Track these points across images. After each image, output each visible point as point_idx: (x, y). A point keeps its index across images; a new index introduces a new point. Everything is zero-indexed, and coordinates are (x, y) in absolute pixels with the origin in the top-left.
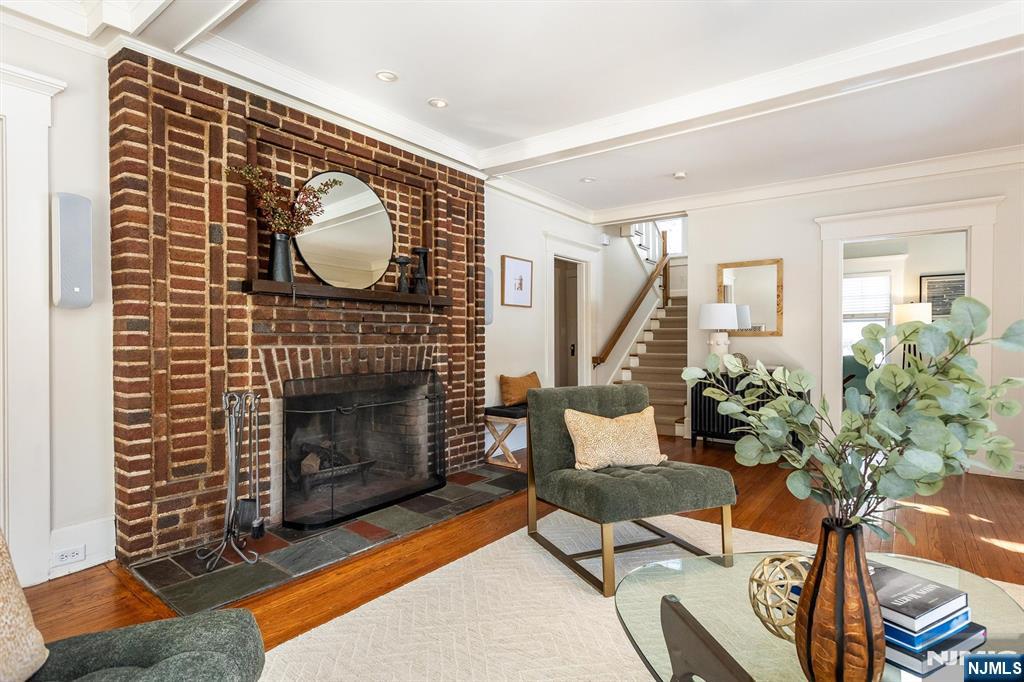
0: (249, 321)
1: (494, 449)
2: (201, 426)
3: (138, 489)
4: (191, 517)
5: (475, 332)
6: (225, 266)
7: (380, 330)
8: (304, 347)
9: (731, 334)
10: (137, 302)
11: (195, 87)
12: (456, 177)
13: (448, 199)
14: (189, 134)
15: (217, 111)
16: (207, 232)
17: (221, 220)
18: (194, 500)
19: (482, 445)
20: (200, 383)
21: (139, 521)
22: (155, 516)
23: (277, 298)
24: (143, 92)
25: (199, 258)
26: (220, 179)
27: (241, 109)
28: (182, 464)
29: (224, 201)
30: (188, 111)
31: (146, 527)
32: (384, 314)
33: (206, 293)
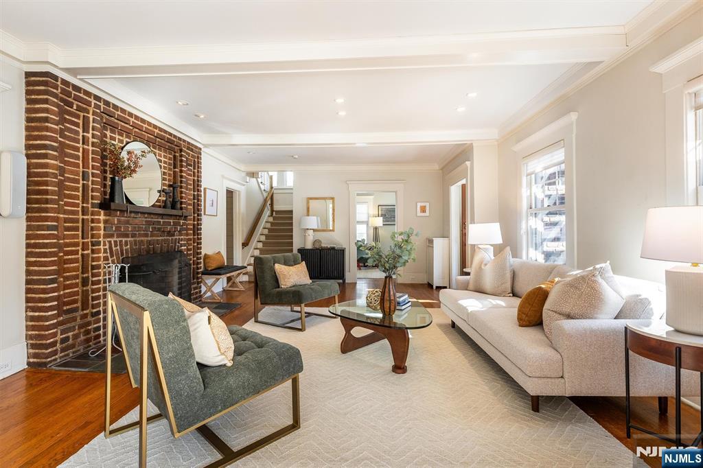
0: (102, 225)
1: (205, 293)
2: (76, 285)
3: (52, 322)
4: (76, 337)
5: (197, 230)
6: (90, 194)
7: (159, 230)
8: (126, 239)
9: (314, 230)
10: (52, 215)
11: (79, 94)
12: (191, 147)
13: (187, 158)
14: (73, 119)
15: (88, 107)
16: (81, 174)
17: (89, 169)
18: (77, 327)
19: (200, 291)
20: (76, 261)
21: (52, 340)
22: (59, 337)
23: (118, 212)
24: (55, 96)
25: (77, 189)
26: (88, 146)
27: (99, 107)
28: (68, 307)
29: (90, 157)
30: (75, 107)
31: (54, 344)
32: (162, 220)
33: (80, 209)
